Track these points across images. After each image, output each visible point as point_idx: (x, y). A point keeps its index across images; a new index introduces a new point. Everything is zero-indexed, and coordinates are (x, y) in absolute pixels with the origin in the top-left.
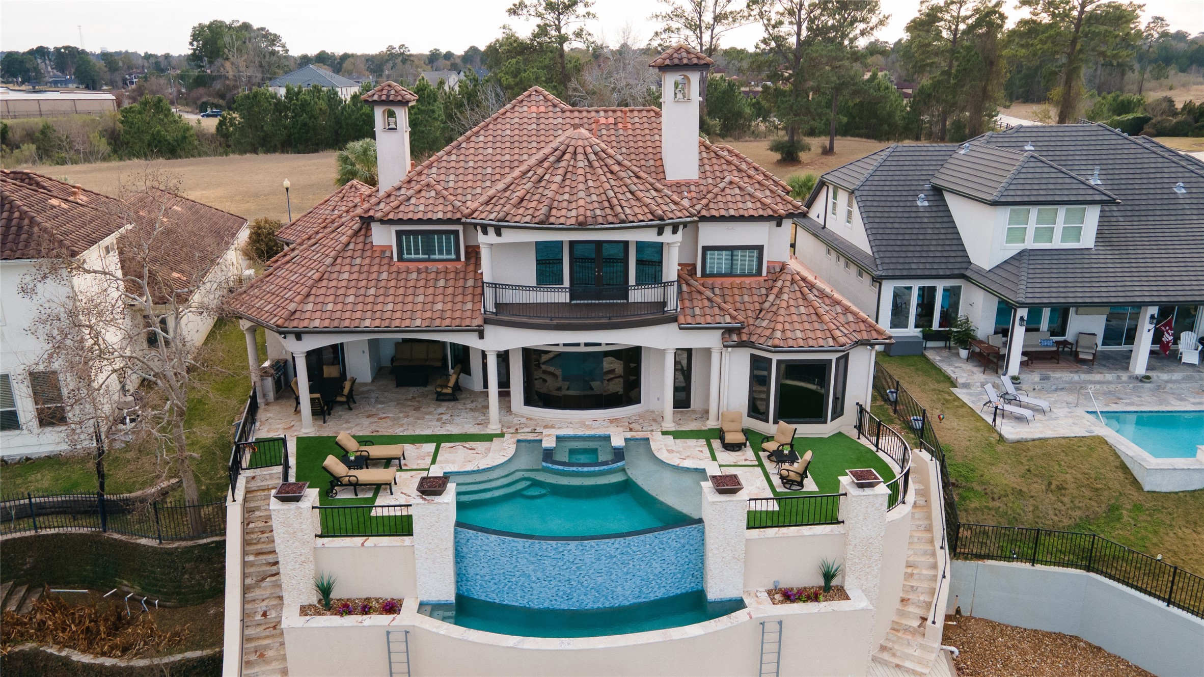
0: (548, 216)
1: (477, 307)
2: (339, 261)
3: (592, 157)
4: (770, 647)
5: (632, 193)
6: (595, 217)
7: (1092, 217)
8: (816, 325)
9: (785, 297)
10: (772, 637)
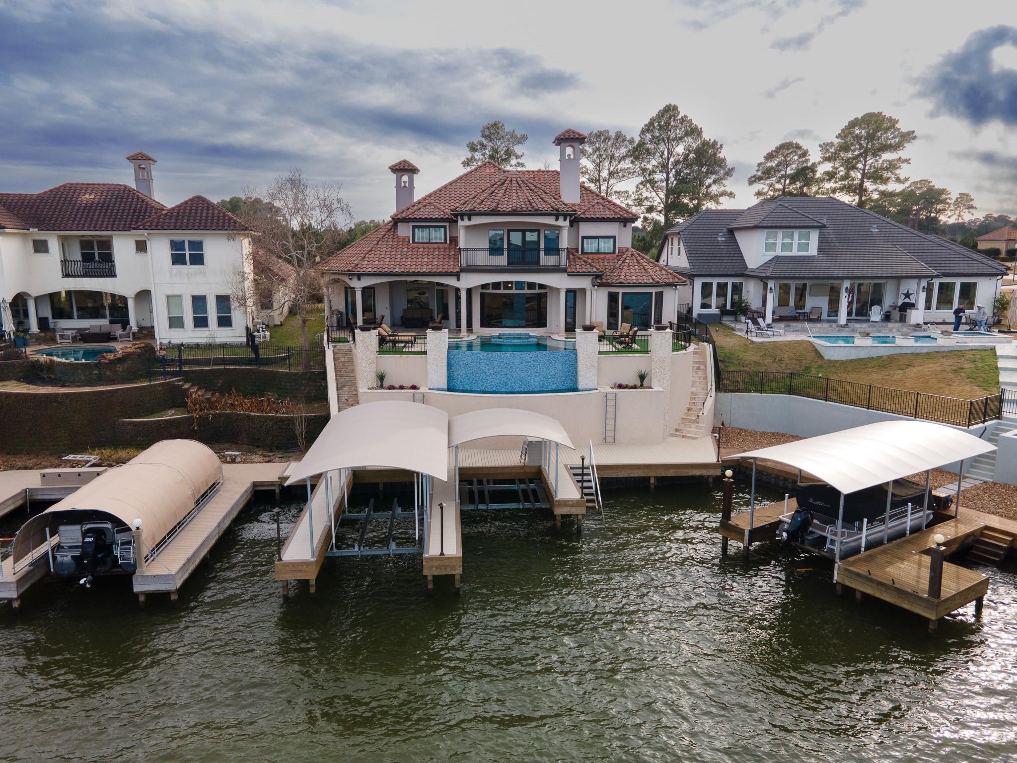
0: (497, 207)
1: (456, 263)
2: (380, 242)
3: (520, 182)
4: (611, 409)
5: (542, 199)
6: (522, 208)
7: (814, 236)
8: (644, 274)
9: (627, 261)
10: (611, 403)
